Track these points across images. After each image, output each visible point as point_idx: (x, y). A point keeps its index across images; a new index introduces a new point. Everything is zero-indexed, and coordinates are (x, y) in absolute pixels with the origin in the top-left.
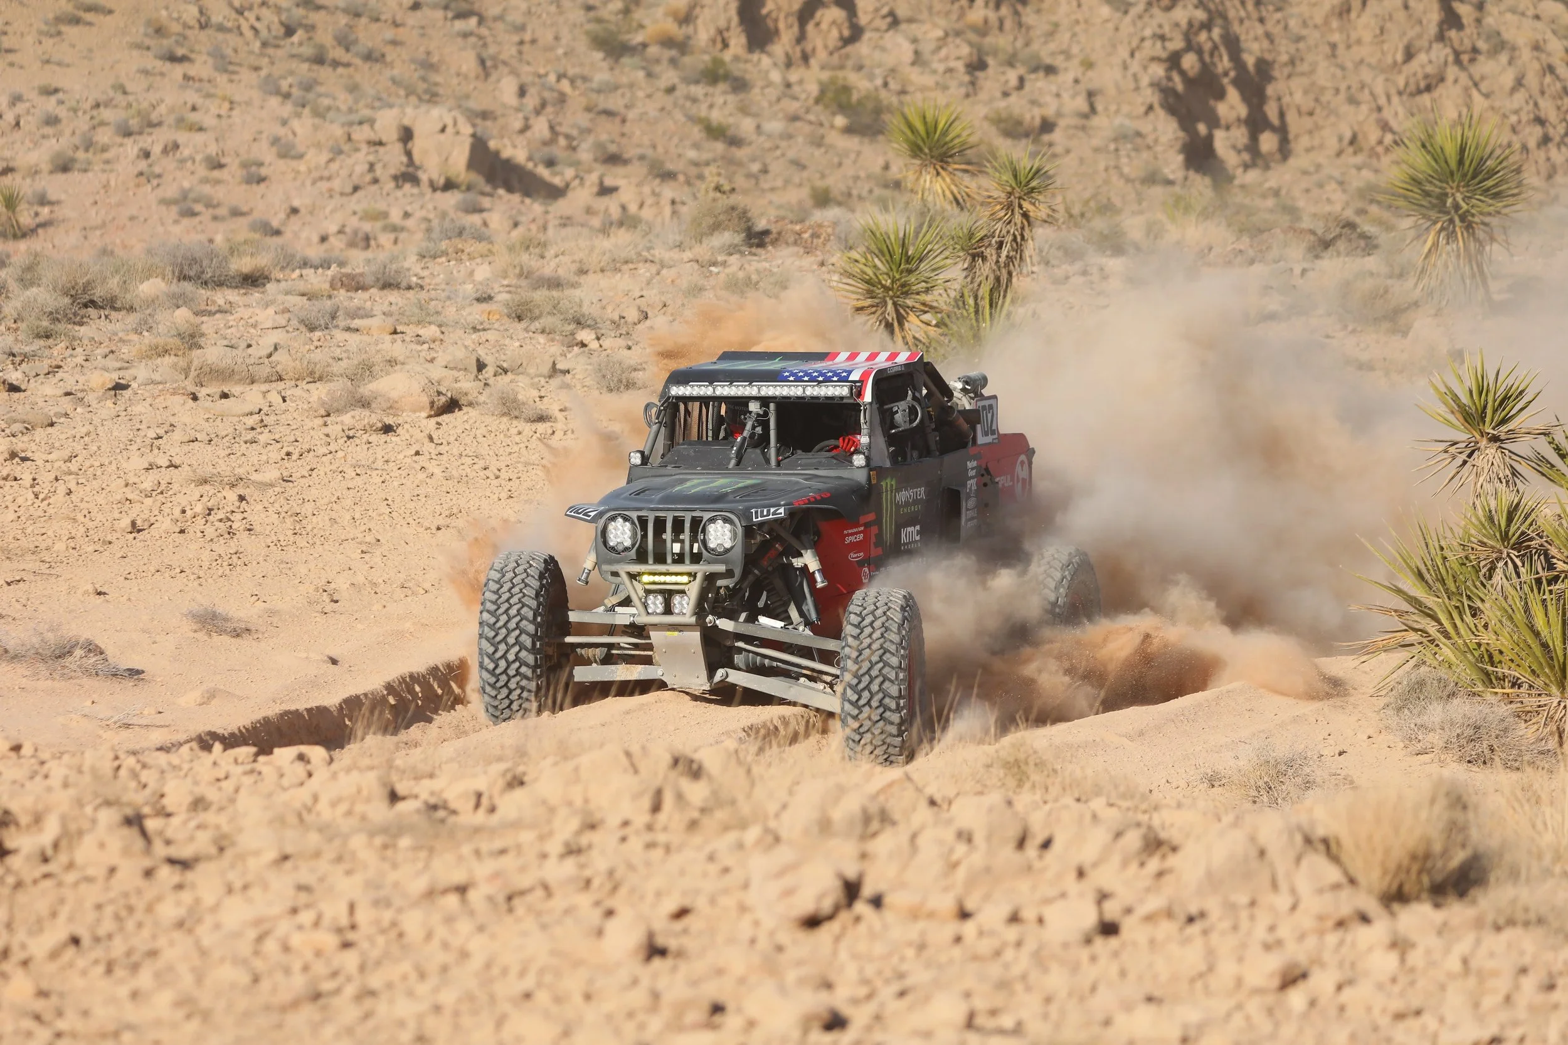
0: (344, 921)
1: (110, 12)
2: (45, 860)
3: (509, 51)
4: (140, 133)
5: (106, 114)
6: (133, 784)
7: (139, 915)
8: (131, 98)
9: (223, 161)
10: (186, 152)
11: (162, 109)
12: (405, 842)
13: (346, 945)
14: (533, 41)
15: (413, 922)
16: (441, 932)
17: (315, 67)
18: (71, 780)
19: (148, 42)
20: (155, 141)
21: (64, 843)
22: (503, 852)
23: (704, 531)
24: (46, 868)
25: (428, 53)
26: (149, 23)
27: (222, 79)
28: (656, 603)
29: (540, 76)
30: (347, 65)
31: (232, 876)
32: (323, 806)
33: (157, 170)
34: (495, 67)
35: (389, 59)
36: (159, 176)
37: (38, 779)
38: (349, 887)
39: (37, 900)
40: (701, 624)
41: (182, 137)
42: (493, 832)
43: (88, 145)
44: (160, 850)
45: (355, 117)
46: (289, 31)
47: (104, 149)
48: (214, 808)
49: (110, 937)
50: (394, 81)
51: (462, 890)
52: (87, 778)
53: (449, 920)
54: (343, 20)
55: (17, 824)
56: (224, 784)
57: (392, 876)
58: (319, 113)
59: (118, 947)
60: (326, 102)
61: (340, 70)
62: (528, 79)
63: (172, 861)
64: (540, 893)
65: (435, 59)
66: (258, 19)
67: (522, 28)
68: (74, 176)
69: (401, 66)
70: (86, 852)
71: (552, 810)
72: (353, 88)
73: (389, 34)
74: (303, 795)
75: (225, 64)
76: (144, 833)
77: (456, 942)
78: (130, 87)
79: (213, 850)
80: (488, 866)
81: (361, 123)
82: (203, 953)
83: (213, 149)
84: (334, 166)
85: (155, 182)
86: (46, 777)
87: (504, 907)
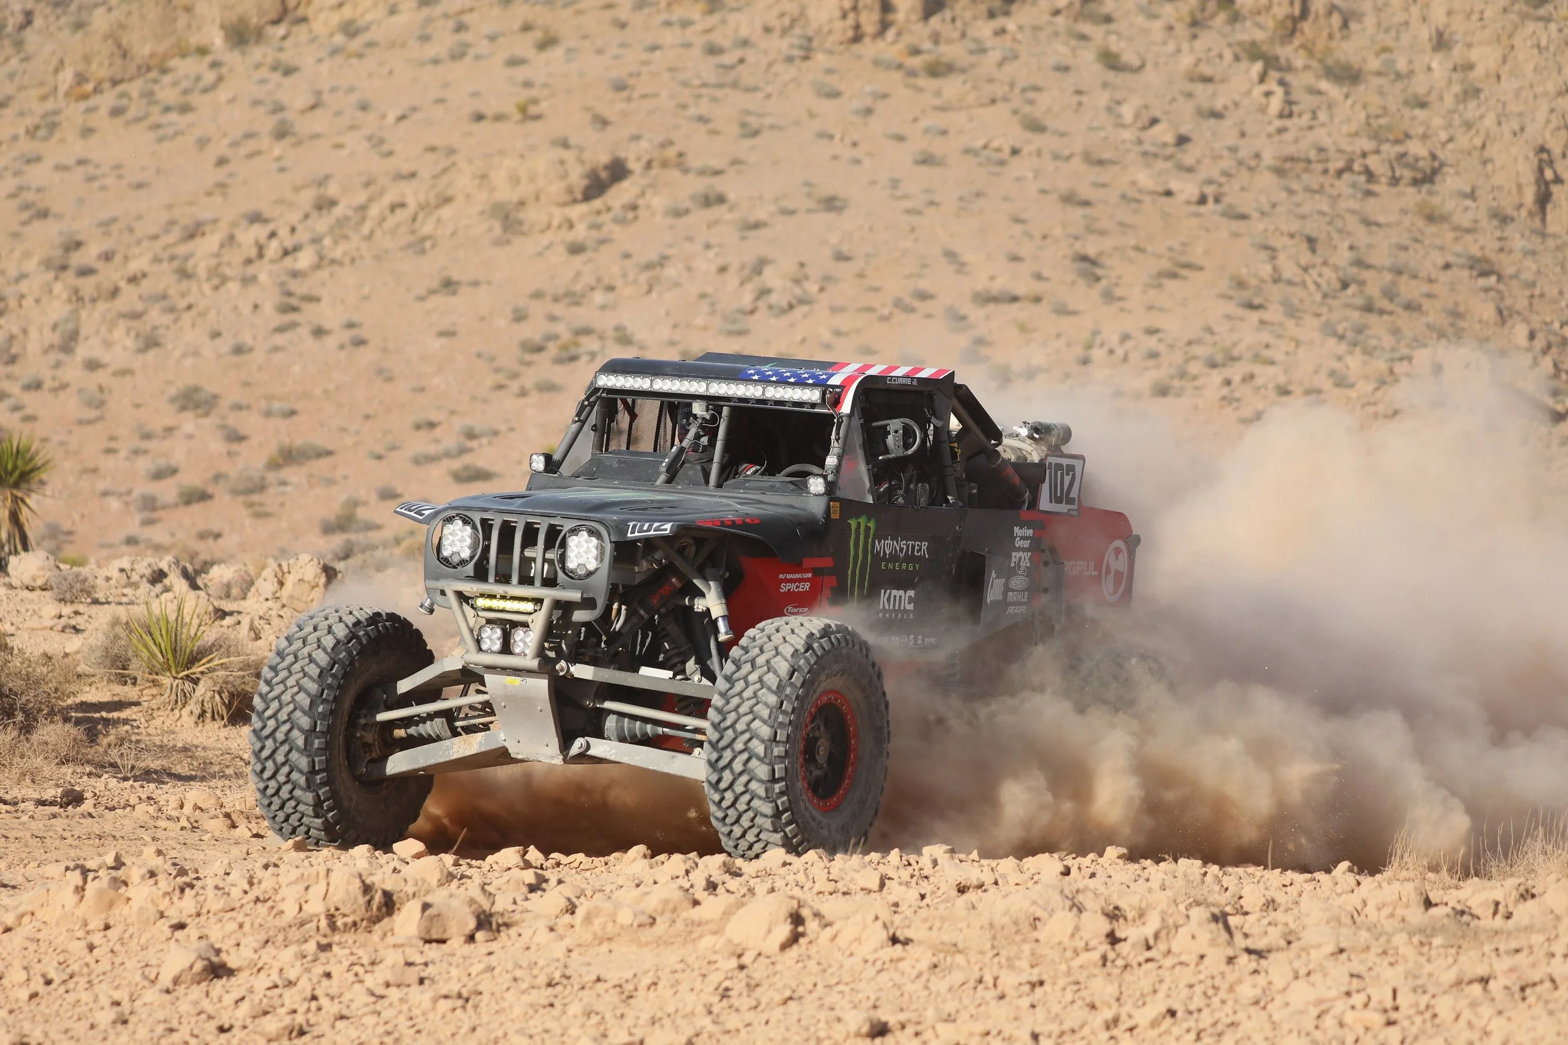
0: (1389, 1003)
1: (1201, 269)
2: (1149, 948)
3: (1522, 303)
4: (1224, 365)
5: (1197, 350)
6: (1217, 888)
7: (1222, 994)
8: (1217, 338)
9: (1290, 388)
10: (1259, 381)
11: (1242, 347)
12: (1437, 941)
13: (1390, 1023)
14: (1542, 295)
15: (1444, 1006)
16: (1467, 1014)
17: (1366, 315)
18: (1167, 883)
19: (1231, 293)
20: (1236, 373)
21: (1163, 934)
22: (1517, 951)
23: (563, 545)
24: (1149, 954)
25: (1456, 304)
26: (1232, 278)
27: (1290, 323)
28: (492, 638)
29: (1546, 324)
30: (1391, 313)
31: (1296, 964)
32: (1370, 910)
33: (1237, 395)
34: (1511, 316)
35: (1424, 308)
36: (1238, 400)
37: (1141, 881)
38: (1393, 976)
39: (1143, 978)
40: (546, 666)
41: (1257, 369)
42: (1509, 934)
43: (1183, 375)
44: (1240, 942)
45: (1397, 355)
46: (1345, 285)
47: (1195, 378)
48: (1282, 908)
49: (1200, 1010)
50: (1429, 327)
51: (1484, 981)
52: (1181, 882)
53: (1474, 1005)
54: (1388, 277)
55: (1125, 919)
57: (1428, 968)
58: (1368, 352)
59: (1206, 1019)
60: (1373, 342)
61: (1385, 317)
62: (1536, 326)
63: (1249, 951)
64: (1548, 985)
65: (1462, 309)
66: (1320, 275)
67: (1533, 285)
68: (1170, 400)
69: (1434, 314)
70: (1180, 942)
71: (1558, 918)
72: (1396, 332)
73: (1425, 288)
74: (1355, 900)
75: (1292, 312)
76: (1227, 928)
77: (1479, 1023)
78: (1216, 329)
79: (1283, 943)
80: (1507, 962)
81: (1401, 359)
82: (1274, 1026)
83: (1282, 379)
84: (1379, 394)
85: (1235, 404)
86: (1148, 880)
87: (1518, 996)
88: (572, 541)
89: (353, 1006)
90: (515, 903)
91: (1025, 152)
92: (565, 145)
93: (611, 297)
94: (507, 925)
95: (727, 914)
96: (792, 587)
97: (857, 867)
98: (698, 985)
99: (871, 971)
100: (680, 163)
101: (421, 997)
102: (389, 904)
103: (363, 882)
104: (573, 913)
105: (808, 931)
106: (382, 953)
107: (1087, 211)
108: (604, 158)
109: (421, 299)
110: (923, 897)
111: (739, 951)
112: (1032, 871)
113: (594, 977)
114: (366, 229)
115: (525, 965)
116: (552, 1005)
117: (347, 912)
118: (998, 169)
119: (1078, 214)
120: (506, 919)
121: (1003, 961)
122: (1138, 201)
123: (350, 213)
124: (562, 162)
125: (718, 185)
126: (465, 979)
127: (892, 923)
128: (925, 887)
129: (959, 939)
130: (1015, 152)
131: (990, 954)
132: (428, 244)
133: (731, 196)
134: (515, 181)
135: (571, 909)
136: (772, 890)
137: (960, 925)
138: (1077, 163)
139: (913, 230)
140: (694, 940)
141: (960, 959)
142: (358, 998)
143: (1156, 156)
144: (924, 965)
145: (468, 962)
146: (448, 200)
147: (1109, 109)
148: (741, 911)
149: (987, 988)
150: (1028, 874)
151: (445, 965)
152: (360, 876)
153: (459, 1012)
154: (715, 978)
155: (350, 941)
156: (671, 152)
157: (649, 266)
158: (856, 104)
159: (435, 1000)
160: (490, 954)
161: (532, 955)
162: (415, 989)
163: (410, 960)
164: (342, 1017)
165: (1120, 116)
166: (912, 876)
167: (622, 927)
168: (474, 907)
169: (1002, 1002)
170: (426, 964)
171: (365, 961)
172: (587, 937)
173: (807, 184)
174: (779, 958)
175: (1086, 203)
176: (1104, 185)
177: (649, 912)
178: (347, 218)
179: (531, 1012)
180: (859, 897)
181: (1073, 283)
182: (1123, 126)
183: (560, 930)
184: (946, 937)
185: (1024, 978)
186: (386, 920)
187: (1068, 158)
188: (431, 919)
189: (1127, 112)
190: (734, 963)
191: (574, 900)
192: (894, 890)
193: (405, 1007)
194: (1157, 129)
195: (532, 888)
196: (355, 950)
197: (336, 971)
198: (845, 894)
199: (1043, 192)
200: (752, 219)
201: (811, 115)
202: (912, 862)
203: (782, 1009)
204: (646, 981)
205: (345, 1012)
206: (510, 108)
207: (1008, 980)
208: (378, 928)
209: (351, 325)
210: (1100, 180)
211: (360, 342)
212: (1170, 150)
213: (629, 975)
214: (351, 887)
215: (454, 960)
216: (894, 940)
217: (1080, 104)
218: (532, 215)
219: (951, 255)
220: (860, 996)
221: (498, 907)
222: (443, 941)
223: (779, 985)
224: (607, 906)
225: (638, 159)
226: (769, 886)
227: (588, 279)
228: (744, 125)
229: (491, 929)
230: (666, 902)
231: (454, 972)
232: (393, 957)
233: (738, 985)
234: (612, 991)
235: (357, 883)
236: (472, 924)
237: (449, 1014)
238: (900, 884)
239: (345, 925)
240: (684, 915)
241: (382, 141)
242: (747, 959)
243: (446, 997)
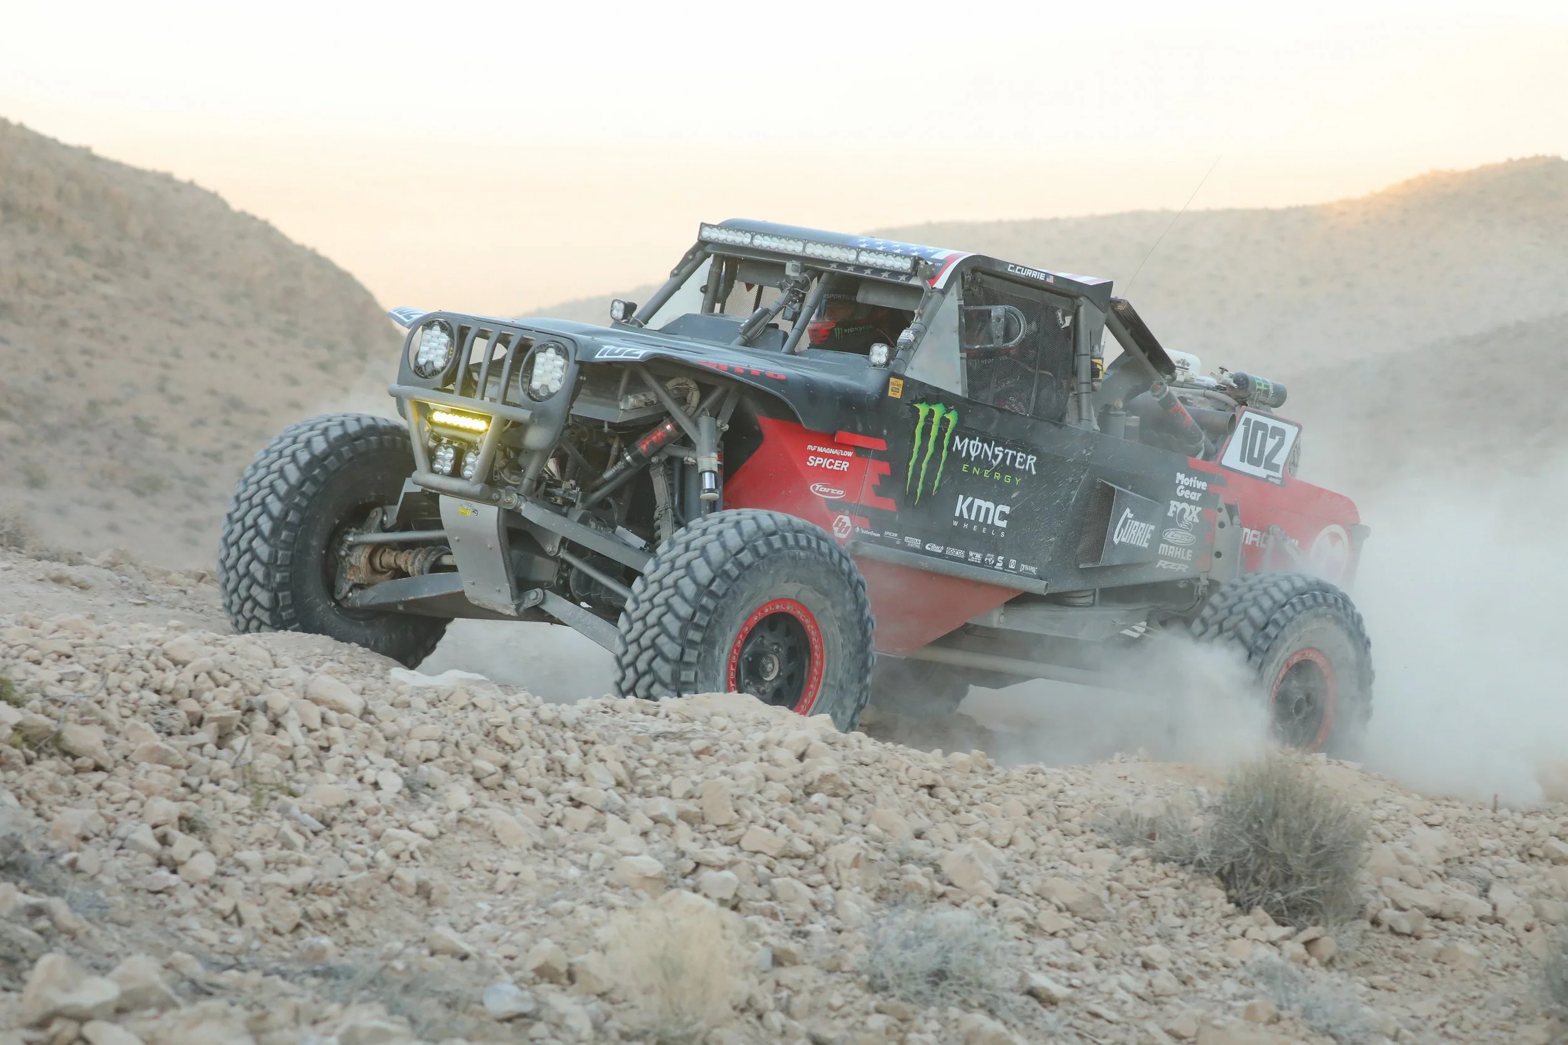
23: (531, 361)
28: (445, 458)
88: (540, 358)
96: (825, 463)
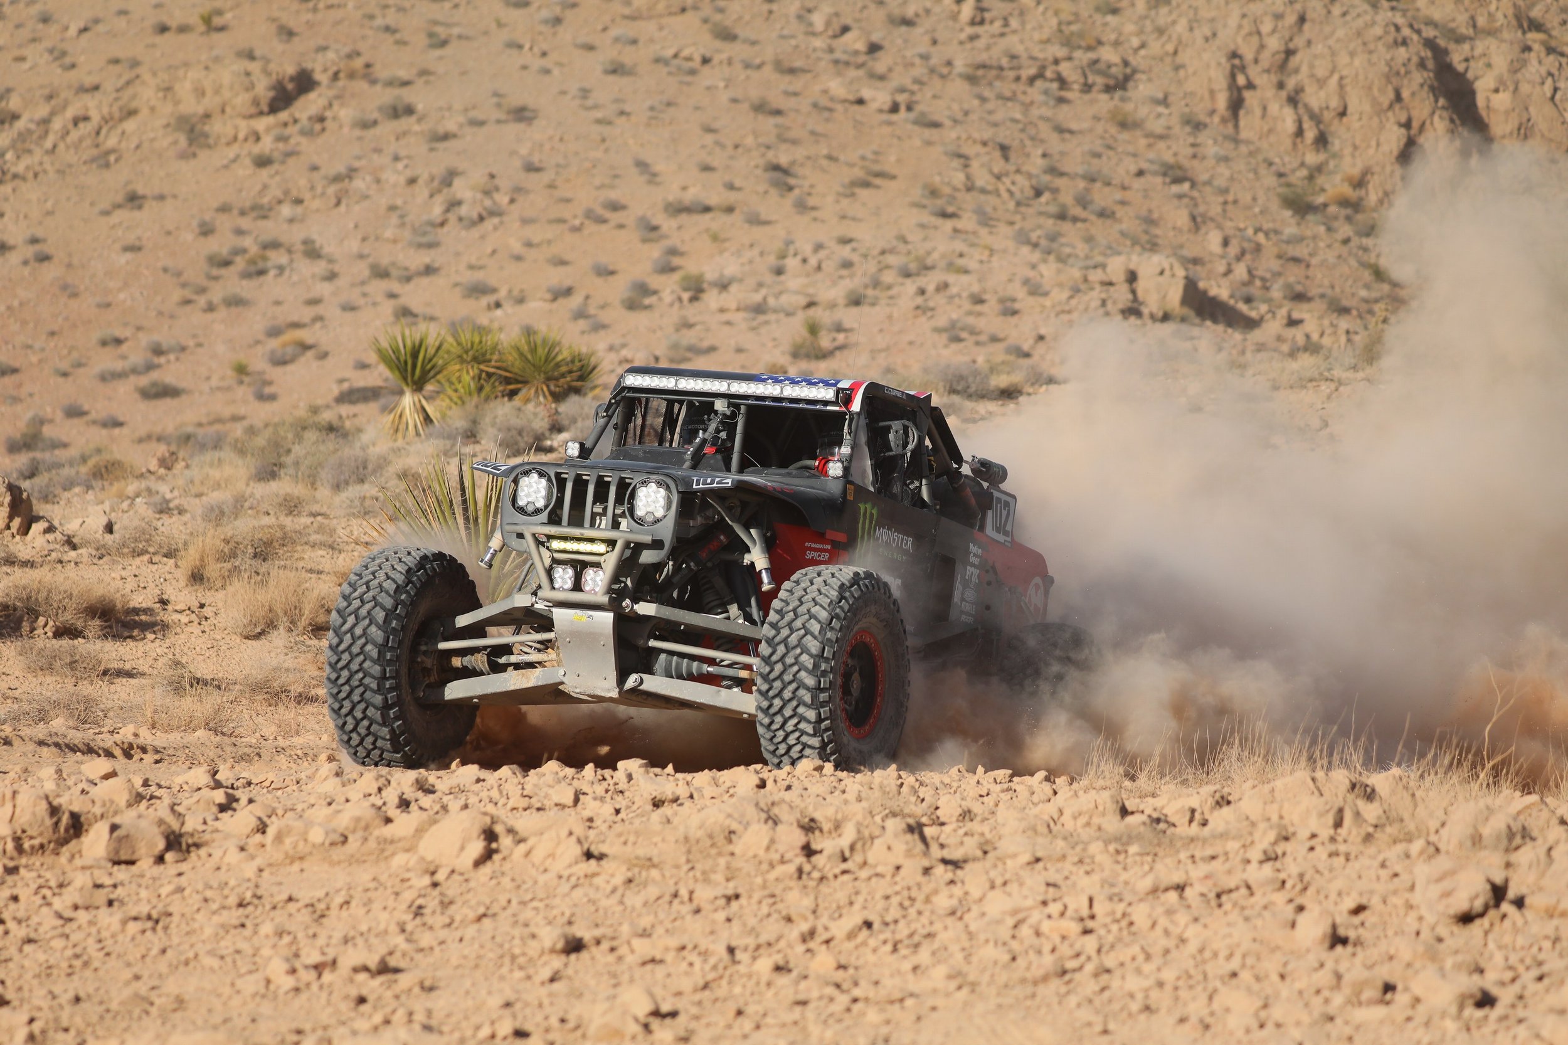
0: (1085, 912)
1: (893, 177)
2: (845, 860)
3: (1215, 210)
4: (918, 274)
5: (891, 259)
6: (913, 799)
7: (918, 905)
8: (910, 247)
9: (985, 297)
10: (954, 290)
11: (935, 256)
12: (1133, 849)
13: (1087, 932)
14: (1235, 202)
15: (1140, 914)
16: (1163, 922)
17: (1059, 222)
18: (863, 795)
19: (925, 202)
20: (930, 282)
21: (859, 846)
22: (1213, 858)
23: (633, 496)
24: (844, 866)
25: (1150, 211)
26: (925, 186)
27: (983, 231)
28: (564, 577)
29: (1240, 230)
30: (1084, 221)
31: (992, 874)
32: (1066, 818)
33: (931, 304)
34: (1204, 222)
35: (1118, 215)
36: (932, 309)
37: (837, 793)
38: (1089, 884)
39: (838, 891)
40: (614, 605)
41: (951, 278)
42: (1205, 841)
43: (876, 284)
44: (936, 852)
45: (1090, 263)
46: (1038, 193)
47: (889, 287)
48: (979, 818)
49: (896, 922)
50: (1123, 234)
51: (1180, 888)
52: (877, 793)
53: (1170, 912)
54: (1081, 184)
55: (821, 831)
56: (985, 799)
57: (1124, 876)
58: (1061, 260)
59: (902, 930)
60: (1067, 250)
61: (1079, 225)
62: (1231, 232)
63: (945, 862)
64: (1243, 891)
65: (1155, 216)
66: (1013, 183)
67: (1226, 191)
68: (865, 309)
69: (1128, 221)
70: (876, 853)
71: (1253, 824)
72: (1089, 239)
73: (1118, 195)
74: (1051, 809)
75: (986, 220)
76: (923, 839)
77: (1176, 931)
78: (910, 238)
79: (979, 853)
80: (1203, 869)
81: (1095, 267)
82: (971, 936)
83: (976, 288)
84: (1074, 302)
85: (929, 314)
86: (844, 792)
87: (1214, 903)
88: (641, 493)
89: (41, 930)
90: (205, 823)
91: (716, 60)
92: (251, 56)
93: (299, 210)
94: (197, 846)
95: (420, 831)
97: (551, 782)
98: (391, 903)
99: (565, 887)
100: (368, 73)
101: (110, 920)
102: (77, 826)
103: (50, 803)
104: (264, 832)
105: (502, 848)
106: (70, 875)
107: (779, 120)
108: (291, 70)
109: (106, 213)
110: (618, 811)
111: (432, 868)
112: (728, 784)
113: (285, 896)
114: (48, 144)
115: (215, 885)
116: (243, 926)
117: (34, 834)
118: (688, 79)
119: (769, 124)
120: (196, 839)
121: (698, 874)
122: (830, 110)
123: (33, 126)
124: (248, 74)
125: (408, 95)
126: (154, 901)
127: (587, 838)
128: (620, 802)
129: (654, 852)
130: (706, 61)
131: (685, 868)
132: (112, 158)
133: (420, 107)
134: (200, 93)
135: (262, 829)
136: (466, 807)
137: (655, 840)
138: (768, 71)
139: (603, 140)
140: (386, 858)
141: (654, 873)
142: (46, 921)
143: (847, 64)
144: (619, 880)
145: (158, 883)
146: (132, 113)
147: (800, 17)
148: (434, 828)
149: (682, 903)
150: (724, 788)
151: (134, 886)
152: (47, 797)
153: (149, 933)
154: (408, 896)
155: (38, 864)
156: (358, 63)
157: (337, 179)
158: (545, 13)
159: (124, 922)
160: (180, 874)
161: (222, 875)
162: (104, 911)
163: (99, 882)
164: (30, 941)
165: (810, 24)
166: (607, 791)
167: (314, 845)
168: (163, 828)
169: (698, 916)
170: (115, 886)
171: (53, 883)
172: (278, 856)
173: (496, 94)
174: (472, 874)
175: (778, 112)
176: (796, 94)
177: (341, 830)
178: (29, 132)
179: (222, 933)
180: (553, 813)
181: (766, 192)
182: (814, 34)
183: (251, 849)
184: (641, 852)
185: (720, 891)
186: (74, 842)
187: (759, 67)
188: (120, 840)
189: (818, 20)
190: (427, 880)
191: (265, 819)
192: (589, 806)
193: (94, 930)
194: (848, 37)
195: (223, 808)
196: (42, 873)
197: (24, 893)
198: (539, 809)
199: (734, 101)
200: (441, 130)
201: (500, 25)
202: (607, 776)
203: (476, 926)
204: (339, 900)
205: (33, 935)
206: (194, 19)
207: (704, 894)
208: (66, 851)
209: (34, 241)
210: (791, 89)
211: (44, 258)
212: (862, 58)
213: (320, 894)
214: (38, 809)
215: (144, 882)
216: (589, 855)
217: (770, 12)
218: (218, 127)
219: (642, 165)
220: (555, 912)
221: (188, 827)
222: (132, 863)
223: (473, 902)
224: (298, 825)
225: (325, 70)
226: (462, 802)
227: (275, 192)
228: (431, 35)
229: (180, 850)
230: (358, 820)
231: (144, 894)
232: (81, 880)
233: (432, 903)
234: (304, 911)
235: (44, 805)
236: (161, 845)
237: (139, 937)
238: (595, 799)
239: (32, 847)
240: (376, 833)
241: (64, 54)
242: (440, 876)
243: (136, 919)
